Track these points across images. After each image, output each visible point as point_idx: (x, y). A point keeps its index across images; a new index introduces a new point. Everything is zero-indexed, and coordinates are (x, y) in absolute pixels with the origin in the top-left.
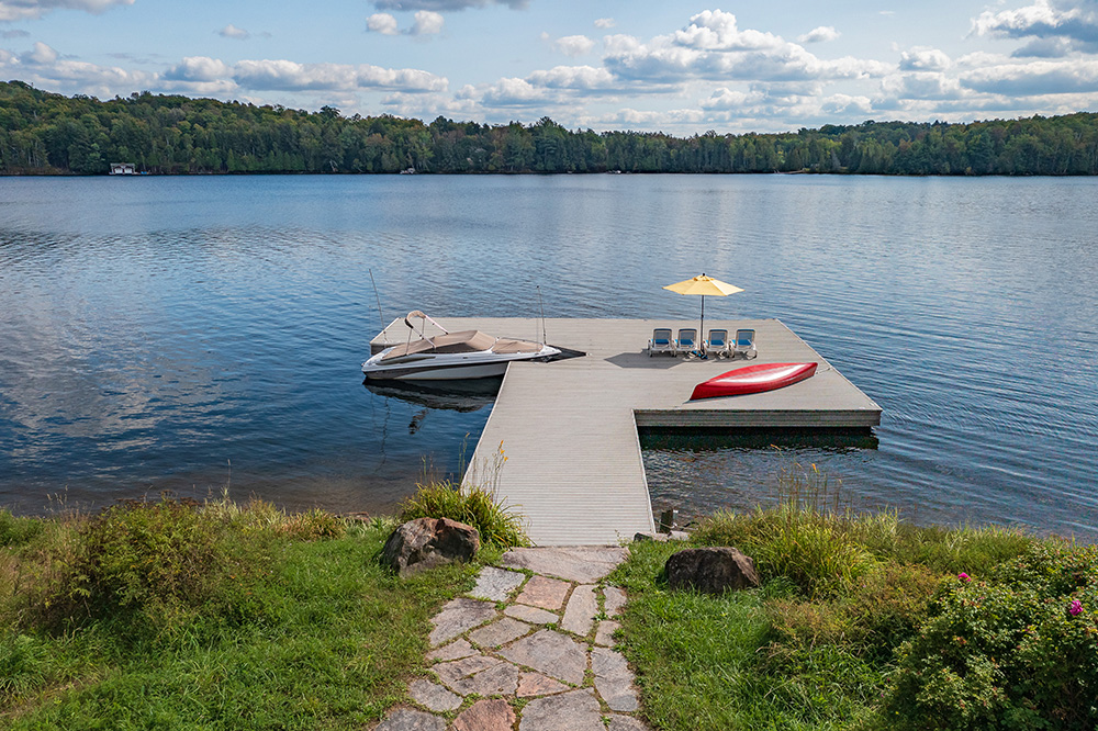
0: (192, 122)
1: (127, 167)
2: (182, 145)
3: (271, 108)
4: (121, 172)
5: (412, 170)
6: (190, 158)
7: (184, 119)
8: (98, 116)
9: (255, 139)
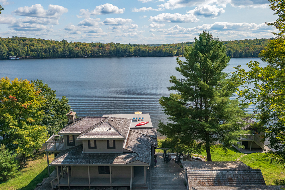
0: (30, 45)
1: (14, 57)
2: (28, 51)
3: (49, 40)
4: (12, 58)
5: (86, 56)
6: (30, 54)
7: (28, 44)
8: (5, 44)
9: (46, 49)
